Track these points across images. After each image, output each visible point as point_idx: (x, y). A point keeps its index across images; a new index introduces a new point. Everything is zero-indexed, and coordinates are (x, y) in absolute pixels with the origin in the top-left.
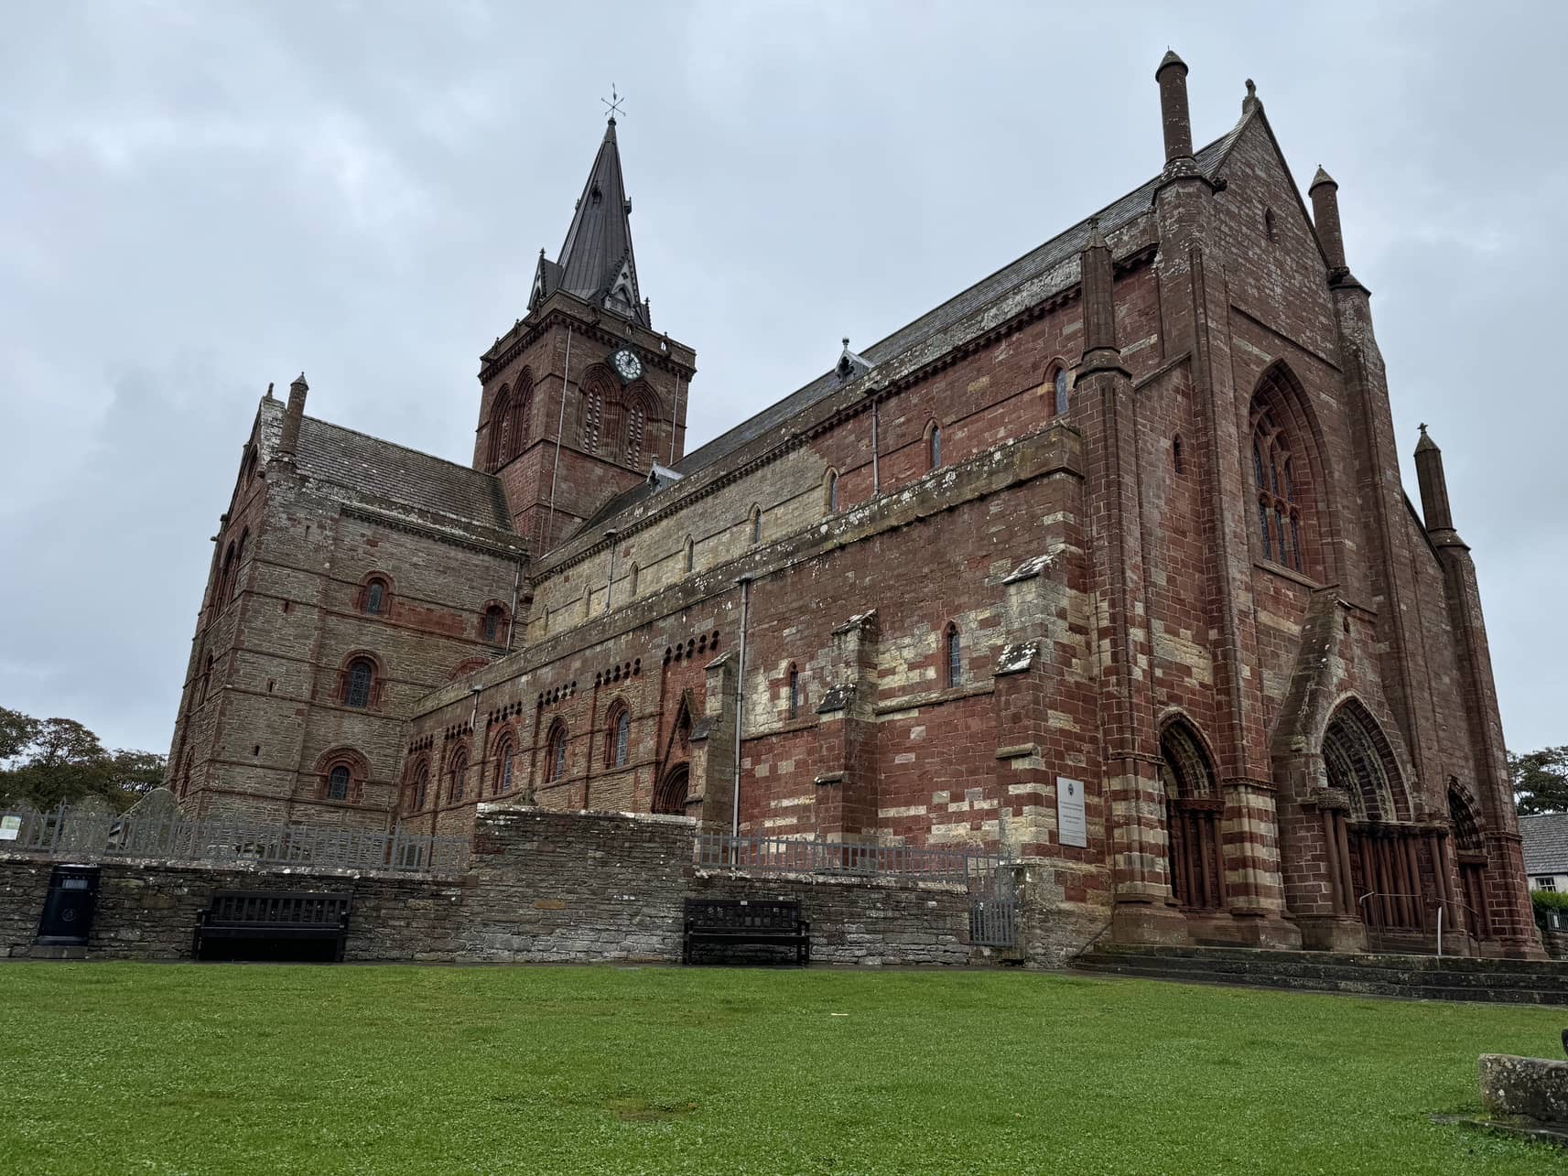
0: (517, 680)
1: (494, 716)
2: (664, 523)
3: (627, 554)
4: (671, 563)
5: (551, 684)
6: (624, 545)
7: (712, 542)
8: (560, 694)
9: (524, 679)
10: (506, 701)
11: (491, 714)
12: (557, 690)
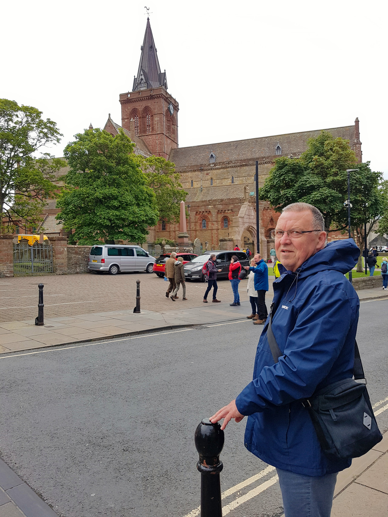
0: (207, 206)
1: (199, 213)
2: (222, 170)
3: (207, 174)
4: (226, 180)
5: (222, 209)
6: (206, 172)
7: (241, 178)
8: (227, 211)
9: (210, 206)
10: (203, 210)
11: (197, 212)
12: (225, 210)
